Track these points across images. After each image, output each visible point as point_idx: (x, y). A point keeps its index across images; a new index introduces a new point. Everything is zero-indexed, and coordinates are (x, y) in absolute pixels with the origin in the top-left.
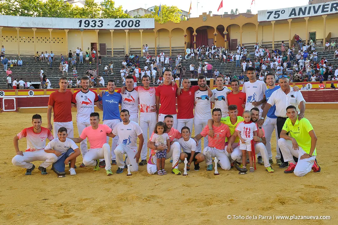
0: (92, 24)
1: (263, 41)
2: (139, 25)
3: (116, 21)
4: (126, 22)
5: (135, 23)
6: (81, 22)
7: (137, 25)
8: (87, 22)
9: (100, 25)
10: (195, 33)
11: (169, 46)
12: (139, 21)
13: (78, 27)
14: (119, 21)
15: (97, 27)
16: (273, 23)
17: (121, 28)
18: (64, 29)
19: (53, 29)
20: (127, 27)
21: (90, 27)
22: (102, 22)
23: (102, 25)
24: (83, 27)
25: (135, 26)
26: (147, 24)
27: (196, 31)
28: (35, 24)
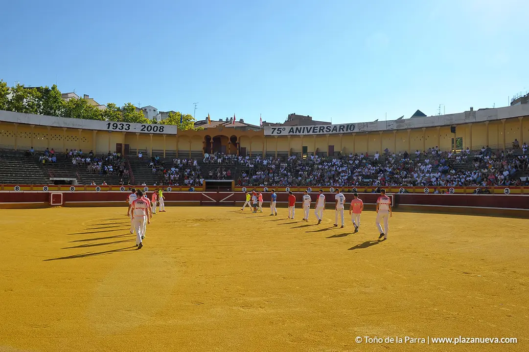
0: (119, 126)
1: (267, 151)
2: (163, 130)
3: (142, 126)
4: (151, 127)
5: (159, 129)
6: (109, 124)
7: (161, 130)
8: (115, 125)
9: (127, 129)
10: (212, 140)
11: (189, 150)
12: (163, 127)
13: (106, 129)
14: (145, 126)
15: (124, 130)
16: (276, 137)
17: (146, 132)
18: (93, 130)
19: (83, 129)
20: (152, 131)
21: (117, 130)
22: (129, 125)
23: (129, 129)
24: (111, 129)
25: (160, 131)
26: (171, 130)
27: (213, 138)
28: (66, 124)
